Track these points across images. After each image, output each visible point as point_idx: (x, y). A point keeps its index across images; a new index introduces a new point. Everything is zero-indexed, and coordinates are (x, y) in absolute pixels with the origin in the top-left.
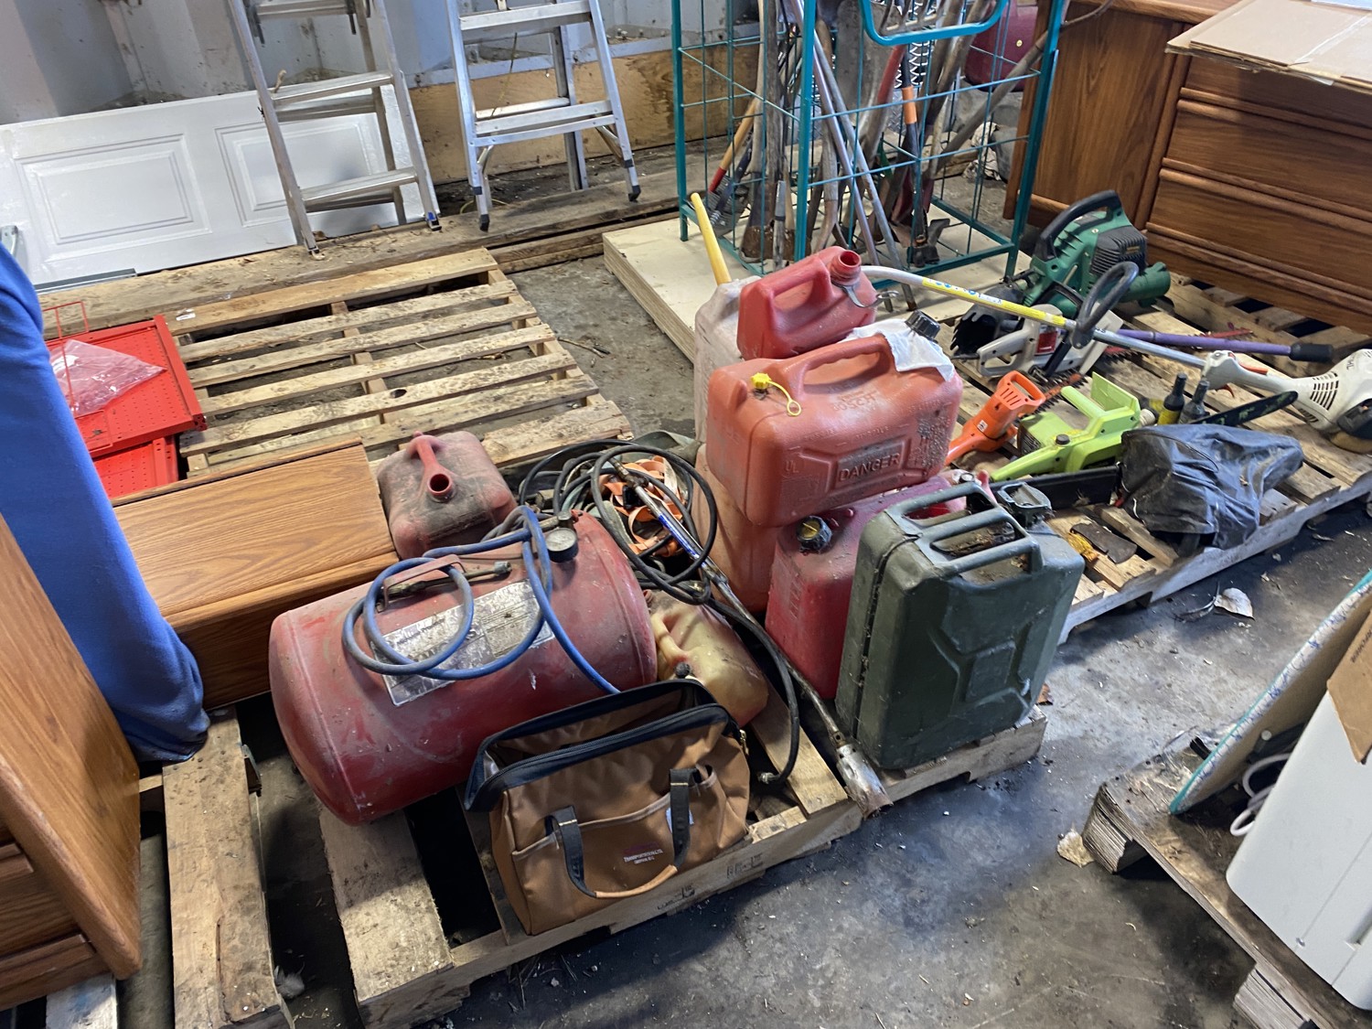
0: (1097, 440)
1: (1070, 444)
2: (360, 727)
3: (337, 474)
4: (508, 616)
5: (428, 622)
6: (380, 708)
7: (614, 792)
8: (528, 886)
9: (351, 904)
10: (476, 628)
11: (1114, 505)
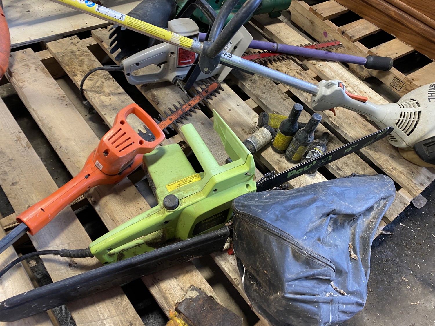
0: (209, 199)
1: (180, 208)
11: (227, 250)
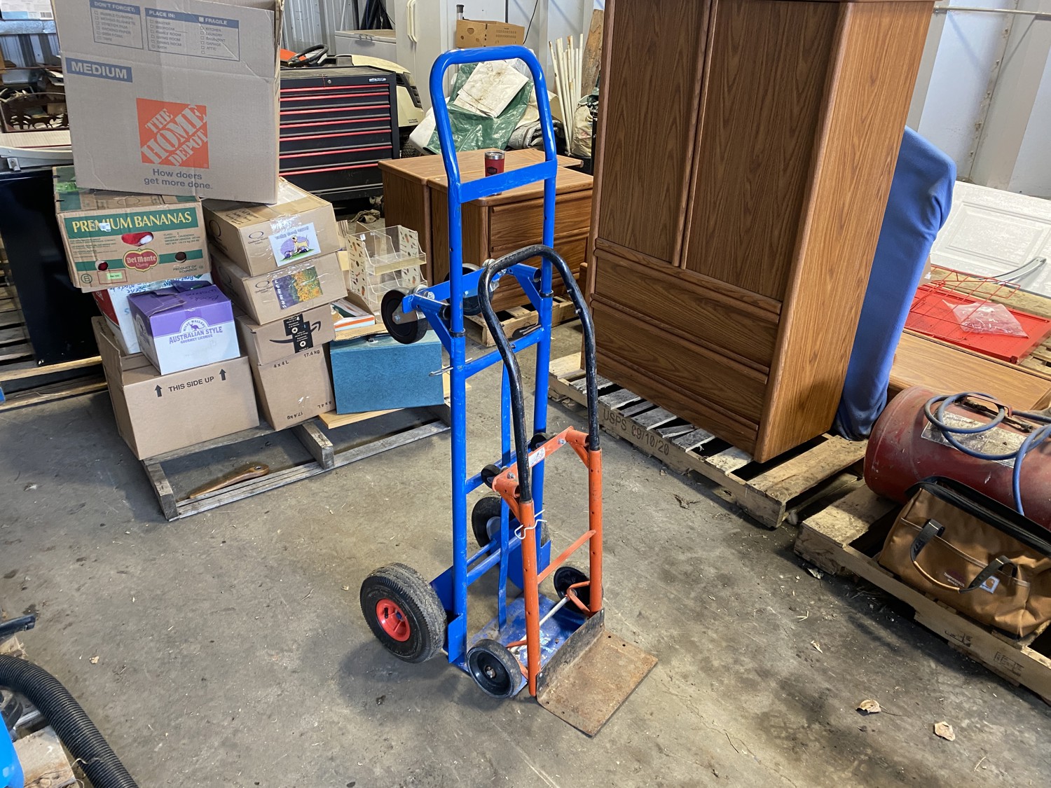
2: (901, 432)
3: (1026, 385)
4: (1005, 443)
5: (969, 420)
6: (915, 431)
7: (968, 541)
8: (895, 538)
9: (837, 507)
10: (986, 437)
